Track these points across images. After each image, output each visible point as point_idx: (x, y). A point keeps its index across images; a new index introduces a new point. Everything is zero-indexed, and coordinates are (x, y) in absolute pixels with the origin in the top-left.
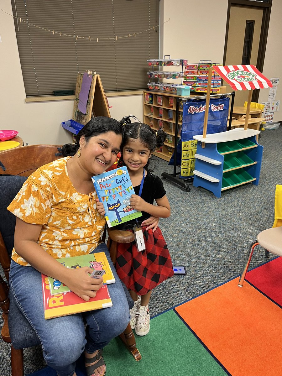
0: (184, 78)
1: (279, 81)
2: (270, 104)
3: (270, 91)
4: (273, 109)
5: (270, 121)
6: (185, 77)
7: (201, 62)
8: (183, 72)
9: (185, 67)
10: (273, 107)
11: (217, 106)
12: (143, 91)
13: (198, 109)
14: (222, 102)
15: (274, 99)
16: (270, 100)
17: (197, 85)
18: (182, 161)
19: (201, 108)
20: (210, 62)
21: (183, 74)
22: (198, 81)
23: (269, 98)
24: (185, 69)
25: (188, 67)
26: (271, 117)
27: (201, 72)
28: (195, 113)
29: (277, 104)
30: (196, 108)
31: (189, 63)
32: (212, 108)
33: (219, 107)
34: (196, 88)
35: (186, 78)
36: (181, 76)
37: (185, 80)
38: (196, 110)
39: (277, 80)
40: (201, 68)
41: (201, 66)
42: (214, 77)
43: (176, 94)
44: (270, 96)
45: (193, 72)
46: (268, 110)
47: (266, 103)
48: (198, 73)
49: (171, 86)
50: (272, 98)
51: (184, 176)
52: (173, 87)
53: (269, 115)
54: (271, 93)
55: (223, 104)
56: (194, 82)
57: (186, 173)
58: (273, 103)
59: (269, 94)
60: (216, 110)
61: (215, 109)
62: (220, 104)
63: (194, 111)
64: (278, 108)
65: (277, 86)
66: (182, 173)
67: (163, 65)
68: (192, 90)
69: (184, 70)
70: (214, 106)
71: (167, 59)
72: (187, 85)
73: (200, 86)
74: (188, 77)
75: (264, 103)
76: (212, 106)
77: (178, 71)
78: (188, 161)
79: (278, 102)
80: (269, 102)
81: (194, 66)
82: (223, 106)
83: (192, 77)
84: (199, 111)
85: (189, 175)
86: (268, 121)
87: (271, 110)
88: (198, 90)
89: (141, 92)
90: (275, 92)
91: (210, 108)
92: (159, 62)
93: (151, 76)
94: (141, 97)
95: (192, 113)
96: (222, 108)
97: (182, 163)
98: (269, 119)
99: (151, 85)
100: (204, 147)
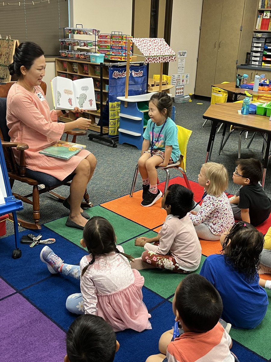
0: (98, 47)
1: (186, 54)
2: (180, 77)
3: (179, 64)
4: (183, 82)
5: (181, 94)
6: (98, 45)
7: (113, 33)
8: (96, 41)
9: (98, 37)
10: (183, 80)
11: (137, 73)
12: (55, 58)
13: (121, 74)
14: (141, 69)
15: (183, 72)
16: (180, 73)
17: (111, 54)
18: (110, 120)
19: (123, 73)
20: (120, 33)
21: (96, 43)
22: (111, 50)
23: (178, 71)
24: (99, 38)
25: (100, 37)
26: (182, 90)
27: (113, 42)
28: (118, 78)
29: (187, 77)
30: (119, 74)
31: (102, 33)
32: (133, 74)
33: (139, 73)
34: (110, 56)
35: (100, 47)
36: (94, 45)
37: (98, 48)
38: (120, 75)
39: (185, 53)
40: (113, 38)
41: (114, 37)
42: (126, 47)
43: (90, 62)
44: (179, 68)
45: (106, 41)
46: (179, 83)
47: (176, 76)
48: (111, 42)
49: (85, 54)
50: (181, 70)
51: (111, 135)
52: (88, 55)
53: (180, 88)
54: (180, 65)
55: (142, 71)
56: (108, 51)
57: (113, 132)
58: (183, 75)
59: (178, 67)
60: (137, 76)
61: (135, 75)
62: (140, 71)
63: (117, 76)
64: (188, 81)
65: (185, 59)
66: (110, 132)
67: (75, 33)
68: (106, 58)
69: (97, 39)
70: (134, 72)
71: (79, 27)
72: (101, 53)
73: (113, 54)
74: (101, 46)
75: (174, 75)
76: (133, 72)
77: (91, 40)
78: (115, 121)
79: (187, 75)
80: (179, 75)
81: (107, 36)
82: (142, 72)
83: (106, 46)
84: (122, 76)
85: (116, 134)
86: (179, 94)
87: (181, 83)
88: (112, 58)
89: (54, 59)
90: (184, 65)
91: (131, 74)
92: (72, 31)
93: (63, 43)
94: (53, 63)
95: (116, 77)
96: (141, 74)
97: (110, 123)
98: (181, 92)
99: (64, 53)
100: (127, 106)
